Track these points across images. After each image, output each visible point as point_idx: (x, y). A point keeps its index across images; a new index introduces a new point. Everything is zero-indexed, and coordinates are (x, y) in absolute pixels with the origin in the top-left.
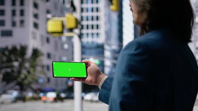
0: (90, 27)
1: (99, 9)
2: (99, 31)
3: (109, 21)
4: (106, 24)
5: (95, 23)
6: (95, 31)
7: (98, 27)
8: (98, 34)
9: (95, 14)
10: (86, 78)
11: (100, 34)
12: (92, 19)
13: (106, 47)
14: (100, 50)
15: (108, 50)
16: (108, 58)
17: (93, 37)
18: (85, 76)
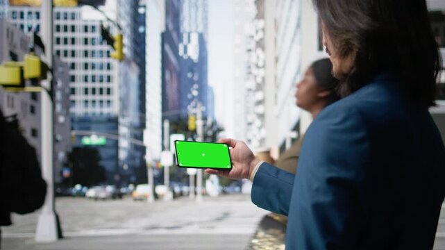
0: (97, 91)
1: (111, 66)
2: (111, 98)
3: (126, 82)
4: (120, 87)
5: (105, 85)
6: (105, 97)
7: (109, 91)
8: (109, 102)
9: (105, 73)
10: (230, 170)
11: (112, 102)
12: (101, 81)
13: (121, 120)
14: (113, 125)
15: (125, 126)
16: (124, 136)
17: (101, 106)
18: (229, 167)
